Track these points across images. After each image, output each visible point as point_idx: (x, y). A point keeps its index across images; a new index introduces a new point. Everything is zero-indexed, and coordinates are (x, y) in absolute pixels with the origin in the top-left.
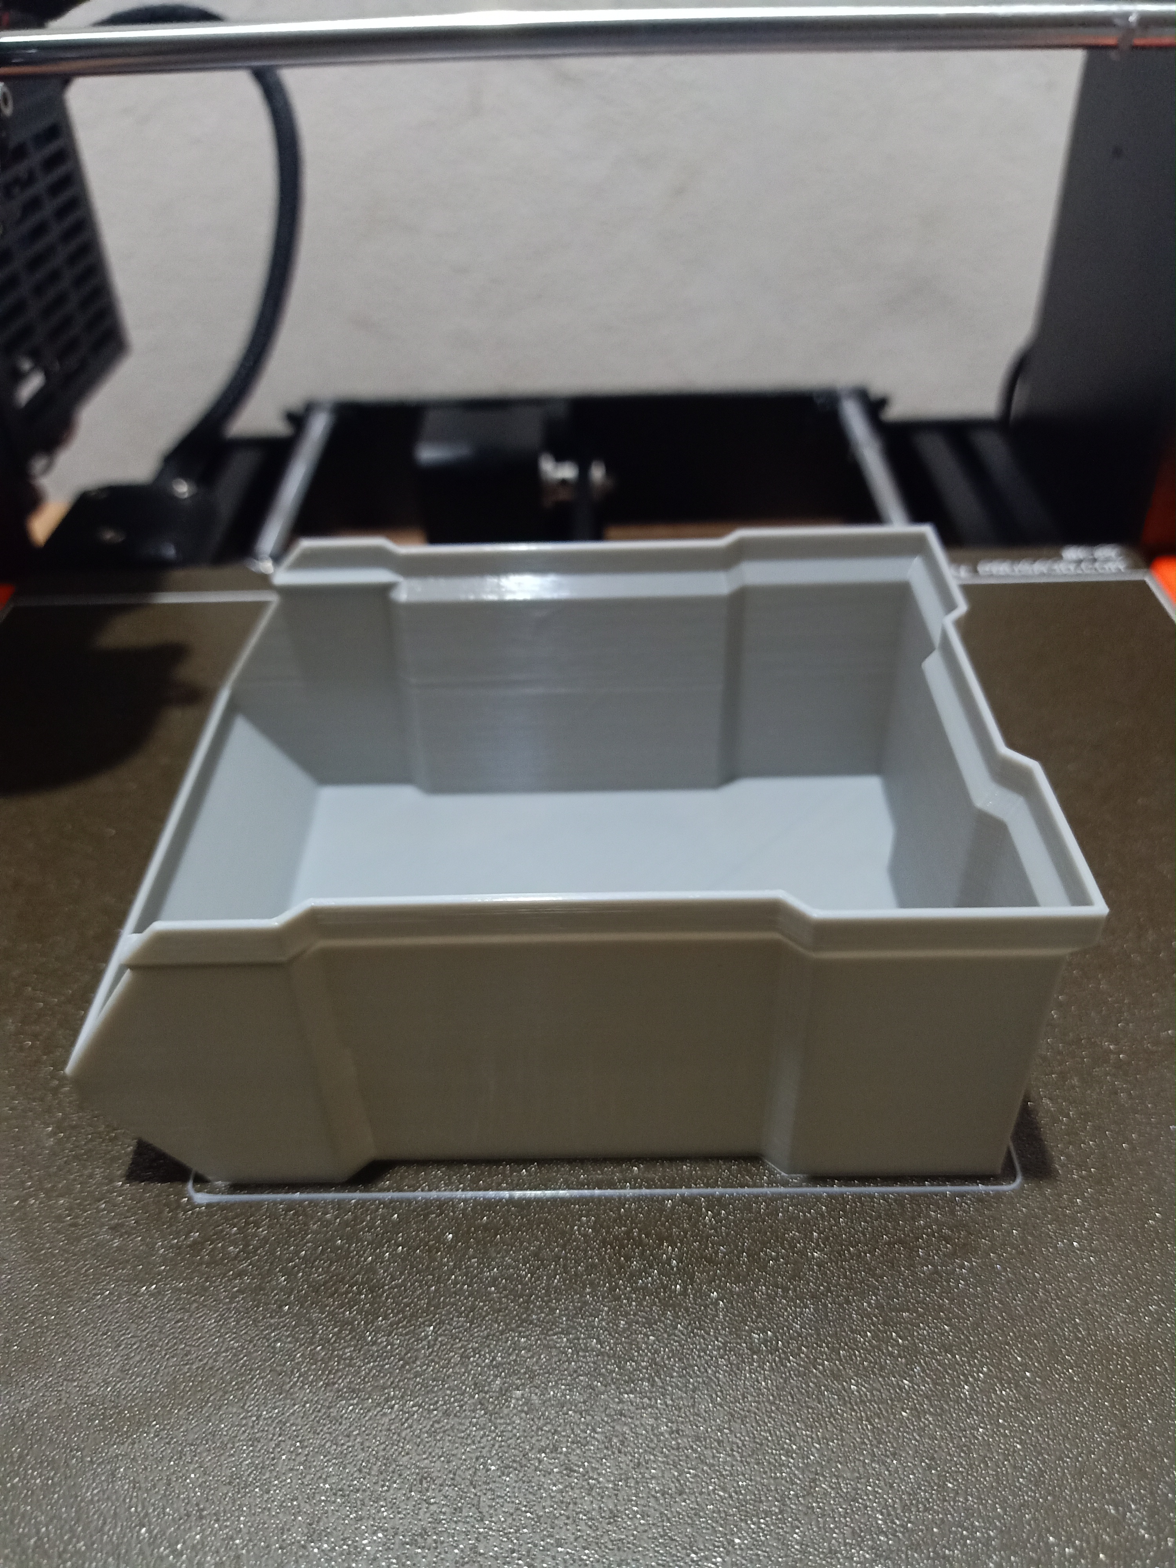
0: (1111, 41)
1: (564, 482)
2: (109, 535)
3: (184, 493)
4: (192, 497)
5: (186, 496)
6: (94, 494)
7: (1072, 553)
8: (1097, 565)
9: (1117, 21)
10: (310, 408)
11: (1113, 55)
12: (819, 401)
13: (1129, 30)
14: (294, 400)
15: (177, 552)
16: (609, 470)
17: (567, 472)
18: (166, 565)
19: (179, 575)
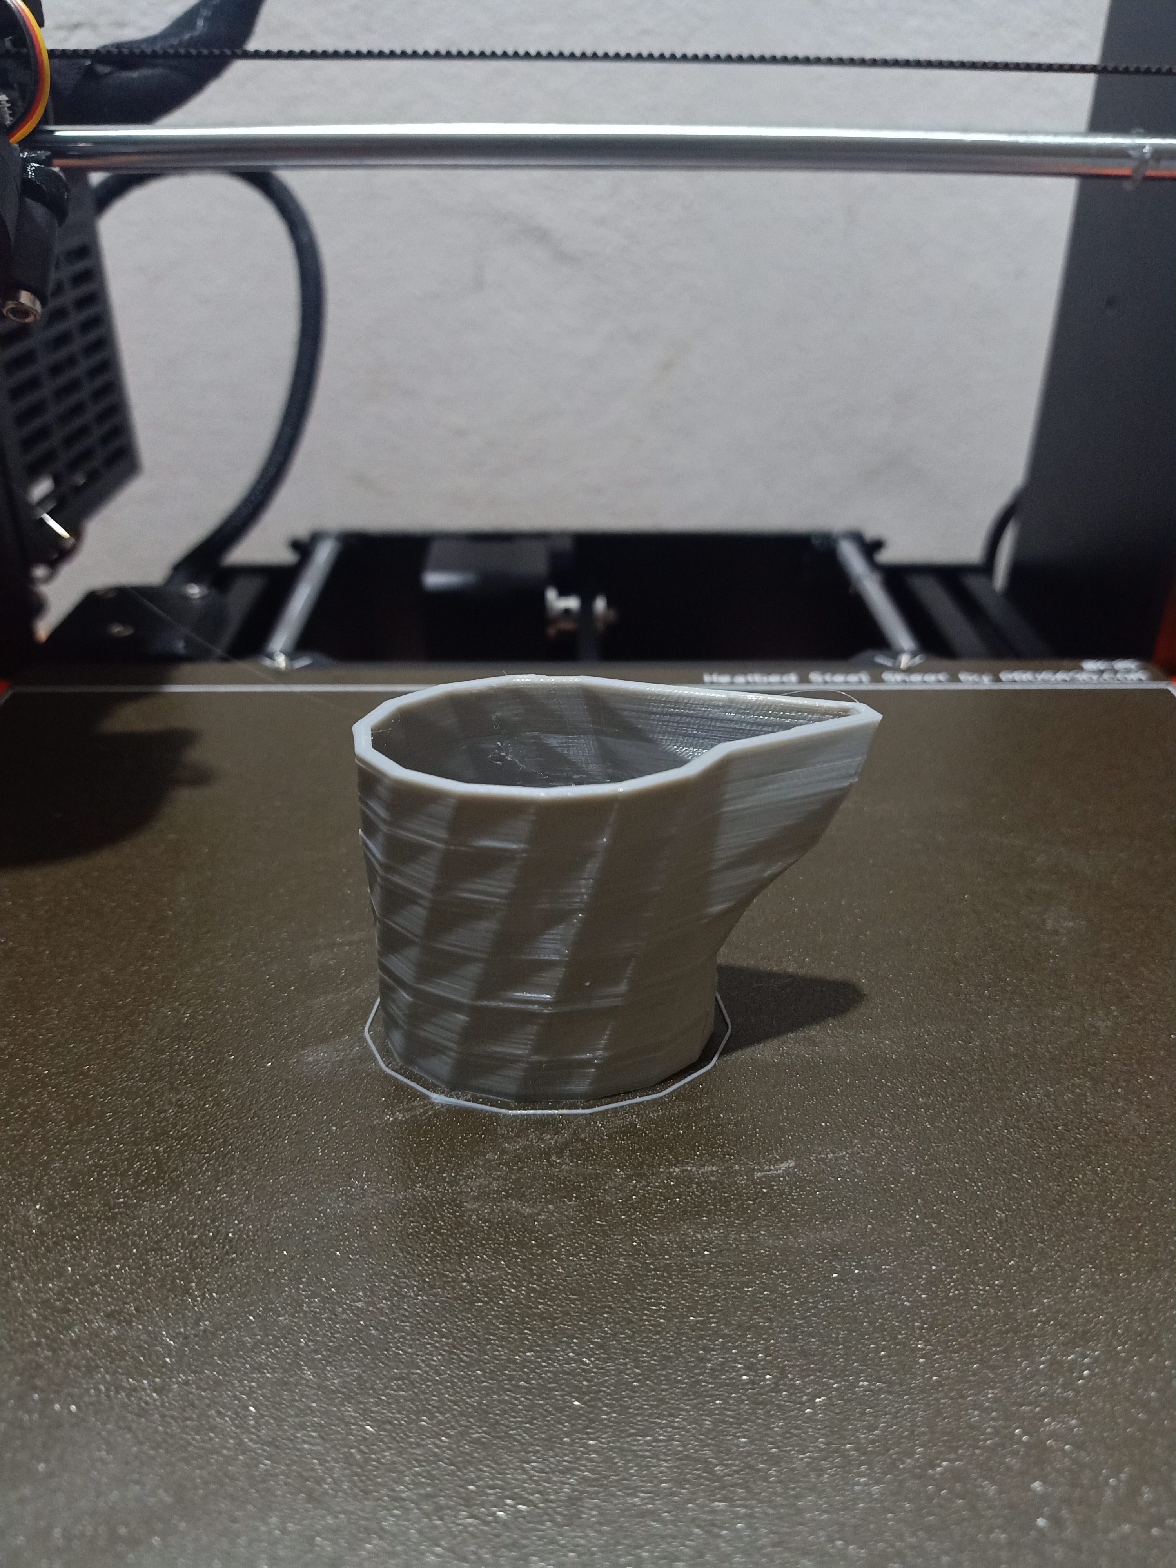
0: (1126, 172)
1: (567, 612)
2: (117, 629)
3: (196, 594)
4: (203, 598)
5: (198, 596)
6: (102, 593)
7: (1090, 665)
8: (1119, 676)
9: (1132, 153)
10: (316, 538)
11: (1128, 186)
12: (816, 542)
13: (1143, 161)
14: (302, 531)
15: (186, 647)
16: (610, 604)
17: (572, 603)
18: (177, 659)
19: (187, 669)
